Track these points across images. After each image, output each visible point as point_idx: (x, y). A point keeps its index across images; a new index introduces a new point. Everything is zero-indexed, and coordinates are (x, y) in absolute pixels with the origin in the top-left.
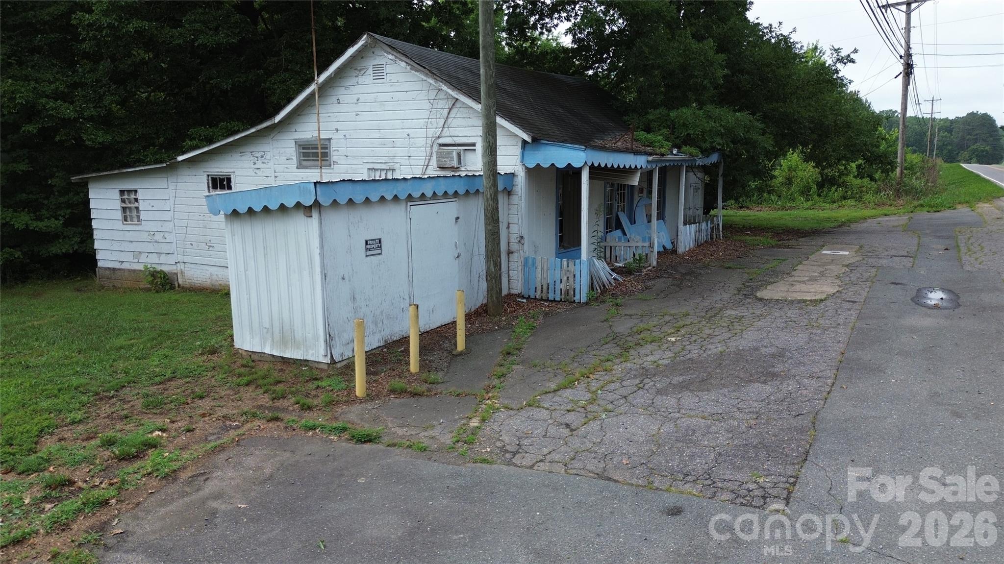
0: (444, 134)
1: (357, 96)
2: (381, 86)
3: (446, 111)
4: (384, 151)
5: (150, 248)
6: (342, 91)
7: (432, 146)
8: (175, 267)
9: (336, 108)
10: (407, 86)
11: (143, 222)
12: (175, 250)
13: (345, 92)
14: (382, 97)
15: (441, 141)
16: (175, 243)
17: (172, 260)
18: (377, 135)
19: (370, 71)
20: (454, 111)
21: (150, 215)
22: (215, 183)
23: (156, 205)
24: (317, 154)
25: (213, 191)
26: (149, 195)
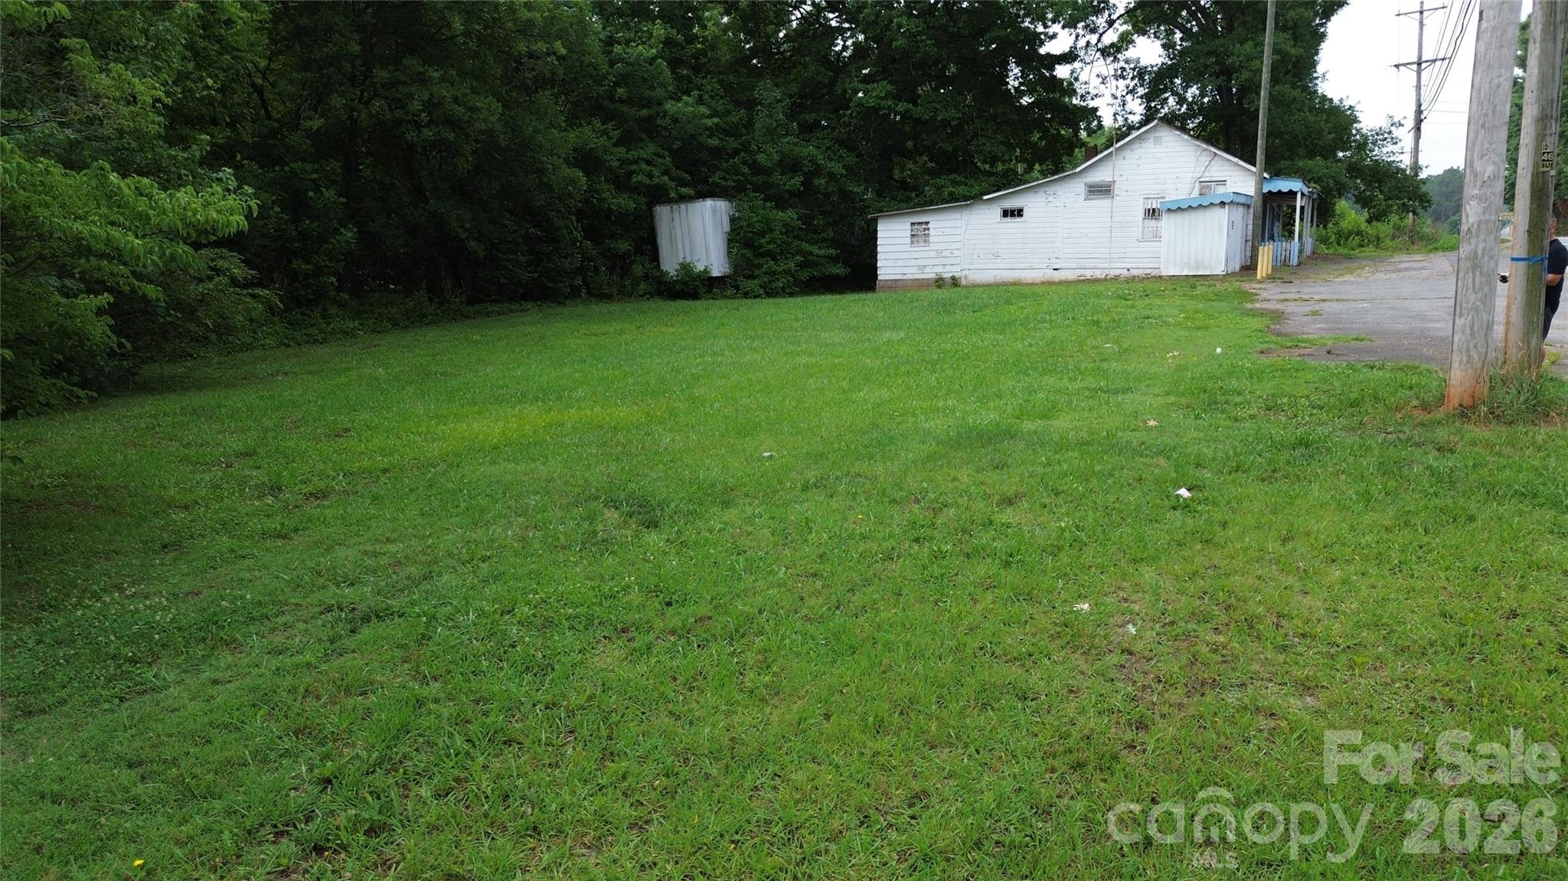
0: (1204, 176)
1: (1141, 155)
2: (1158, 149)
3: (1207, 163)
5: (938, 262)
7: (1195, 183)
8: (960, 274)
9: (1122, 162)
10: (1180, 149)
11: (931, 245)
12: (962, 262)
13: (1131, 153)
14: (1158, 155)
15: (1201, 179)
16: (962, 256)
17: (958, 269)
18: (1153, 178)
19: (1151, 140)
20: (1212, 163)
21: (940, 239)
22: (1006, 213)
23: (947, 231)
24: (1101, 190)
25: (1005, 219)
26: (941, 224)
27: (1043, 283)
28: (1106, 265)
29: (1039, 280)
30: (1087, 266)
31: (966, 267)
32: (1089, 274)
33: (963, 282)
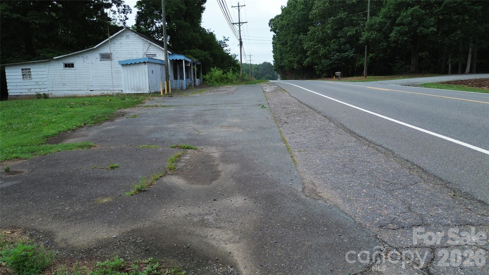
0: (147, 52)
1: (121, 42)
2: (128, 40)
3: (148, 47)
4: (130, 56)
5: (36, 87)
6: (116, 41)
7: (144, 55)
8: (48, 92)
9: (114, 45)
10: (136, 40)
11: (33, 79)
12: (48, 87)
13: (117, 41)
14: (128, 43)
15: (146, 54)
16: (48, 84)
17: (47, 90)
18: (128, 52)
19: (125, 36)
20: (150, 47)
21: (36, 77)
22: (66, 66)
23: (40, 73)
24: (106, 57)
25: (66, 68)
26: (36, 70)
27: (86, 96)
28: (112, 89)
29: (84, 96)
30: (105, 89)
31: (51, 89)
32: (106, 92)
33: (50, 96)
